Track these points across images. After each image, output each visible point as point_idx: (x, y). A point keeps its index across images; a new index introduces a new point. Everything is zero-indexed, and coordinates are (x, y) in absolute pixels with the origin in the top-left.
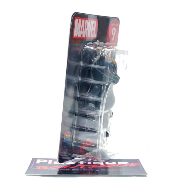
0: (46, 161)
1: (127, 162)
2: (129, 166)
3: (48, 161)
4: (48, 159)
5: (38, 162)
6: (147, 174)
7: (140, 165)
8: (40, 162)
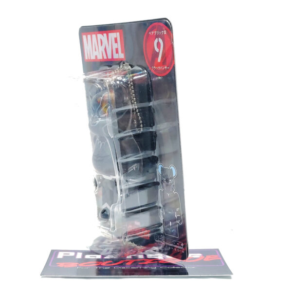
0: (72, 254)
1: (200, 255)
2: (204, 260)
3: (76, 255)
4: (76, 252)
5: (61, 255)
6: (232, 274)
7: (220, 258)
8: (64, 257)
